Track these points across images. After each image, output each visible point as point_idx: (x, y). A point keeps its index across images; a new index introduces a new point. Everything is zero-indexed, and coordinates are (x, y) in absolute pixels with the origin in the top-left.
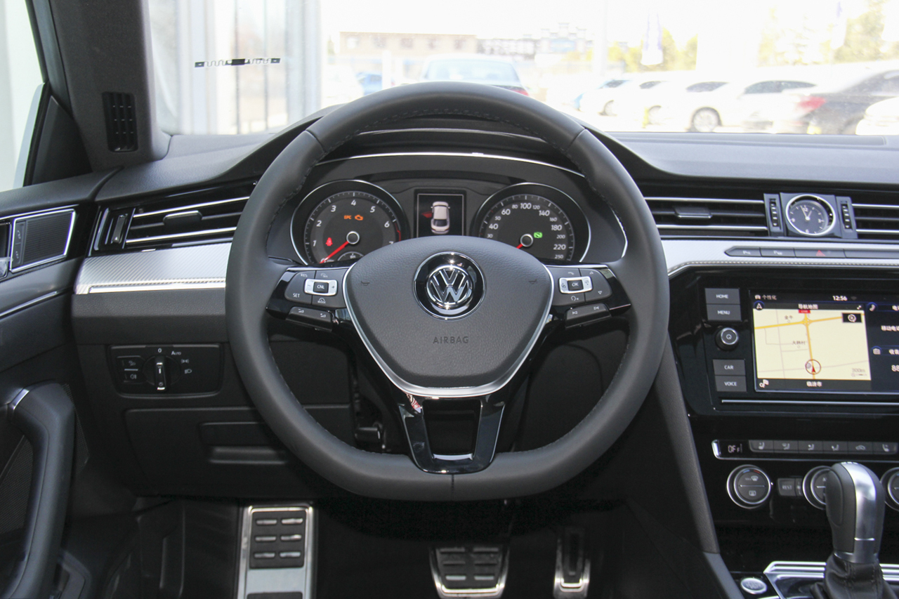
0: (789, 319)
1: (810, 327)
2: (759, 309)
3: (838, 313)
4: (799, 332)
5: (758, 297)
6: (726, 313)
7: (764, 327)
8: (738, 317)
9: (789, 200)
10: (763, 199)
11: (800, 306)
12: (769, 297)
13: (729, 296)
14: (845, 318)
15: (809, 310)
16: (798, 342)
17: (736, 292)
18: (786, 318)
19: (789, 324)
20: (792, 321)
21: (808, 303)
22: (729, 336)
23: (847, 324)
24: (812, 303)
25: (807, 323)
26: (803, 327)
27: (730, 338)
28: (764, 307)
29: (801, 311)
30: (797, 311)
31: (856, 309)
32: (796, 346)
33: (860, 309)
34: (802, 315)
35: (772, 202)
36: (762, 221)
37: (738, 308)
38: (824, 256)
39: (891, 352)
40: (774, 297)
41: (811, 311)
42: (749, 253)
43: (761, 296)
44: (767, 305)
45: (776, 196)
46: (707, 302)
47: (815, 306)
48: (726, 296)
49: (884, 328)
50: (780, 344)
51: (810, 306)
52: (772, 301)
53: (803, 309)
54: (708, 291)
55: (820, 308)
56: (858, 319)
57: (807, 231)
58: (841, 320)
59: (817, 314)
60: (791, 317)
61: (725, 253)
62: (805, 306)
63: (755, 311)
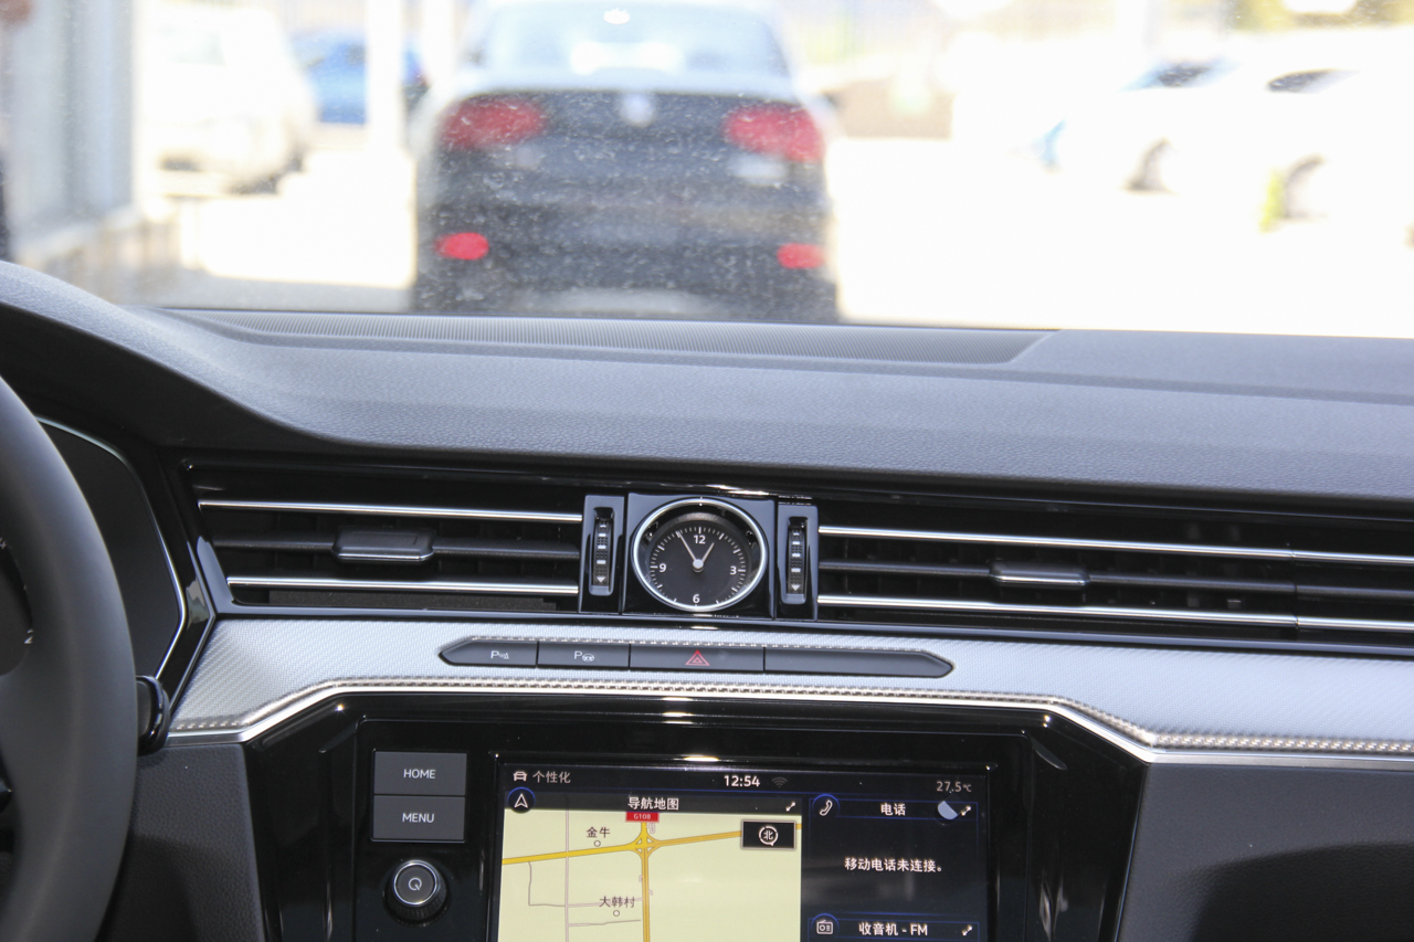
0: (600, 836)
1: (653, 859)
2: (521, 810)
3: (734, 822)
4: (620, 874)
5: (520, 775)
6: (425, 818)
7: (529, 859)
8: (455, 832)
9: (644, 511)
10: (580, 510)
11: (633, 801)
12: (552, 776)
13: (437, 774)
14: (751, 836)
15: (654, 814)
16: (617, 901)
17: (459, 761)
18: (592, 833)
19: (598, 849)
20: (606, 841)
21: (654, 795)
22: (414, 883)
23: (755, 853)
24: (666, 795)
25: (644, 849)
26: (634, 860)
27: (418, 888)
28: (532, 805)
29: (632, 814)
30: (623, 814)
31: (783, 812)
32: (608, 911)
33: (793, 812)
34: (635, 827)
35: (605, 514)
36: (566, 571)
37: (460, 805)
38: (707, 665)
39: (864, 928)
40: (565, 777)
41: (661, 815)
42: (506, 656)
43: (530, 773)
44: (544, 797)
45: (615, 502)
46: (378, 788)
47: (673, 802)
48: (430, 774)
49: (851, 863)
50: (566, 906)
51: (660, 803)
52: (559, 786)
53: (640, 810)
54: (383, 759)
55: (683, 808)
56: (785, 838)
57: (696, 598)
58: (738, 840)
59: (675, 823)
60: (604, 831)
61: (441, 656)
62: (646, 803)
63: (508, 813)
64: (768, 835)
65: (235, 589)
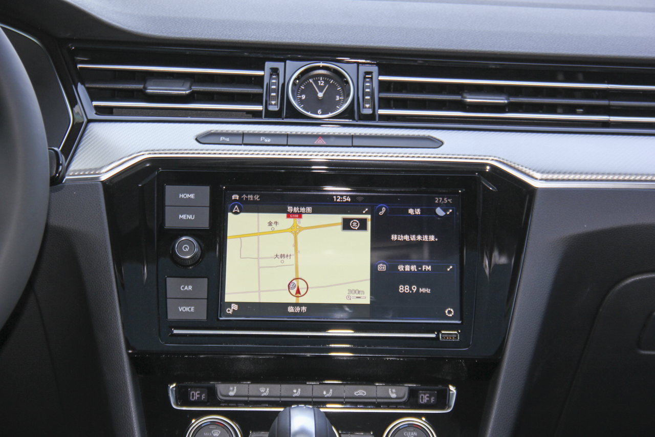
0: (274, 225)
1: (300, 236)
2: (236, 213)
3: (338, 218)
4: (284, 243)
5: (235, 197)
6: (190, 217)
7: (240, 236)
8: (205, 224)
9: (293, 69)
10: (263, 69)
11: (290, 209)
12: (251, 197)
13: (195, 196)
14: (346, 225)
15: (300, 215)
16: (282, 256)
17: (206, 190)
18: (270, 224)
19: (273, 232)
20: (277, 228)
21: (300, 206)
22: (185, 248)
23: (348, 233)
24: (305, 206)
25: (296, 231)
26: (291, 236)
27: (187, 250)
28: (241, 211)
29: (289, 215)
30: (285, 215)
31: (362, 213)
32: (278, 260)
33: (366, 213)
34: (291, 221)
35: (275, 71)
36: (256, 99)
37: (207, 211)
38: (325, 143)
39: (401, 268)
40: (257, 198)
41: (303, 215)
42: (228, 140)
43: (240, 195)
44: (247, 207)
45: (279, 65)
46: (167, 202)
47: (309, 209)
48: (192, 196)
49: (394, 237)
50: (258, 258)
51: (303, 209)
52: (254, 202)
53: (293, 213)
54: (169, 189)
55: (314, 212)
56: (363, 226)
57: (319, 111)
58: (340, 227)
59: (310, 219)
60: (276, 223)
61: (196, 139)
62: (296, 209)
63: (230, 215)
64: (355, 224)
65: (96, 107)
